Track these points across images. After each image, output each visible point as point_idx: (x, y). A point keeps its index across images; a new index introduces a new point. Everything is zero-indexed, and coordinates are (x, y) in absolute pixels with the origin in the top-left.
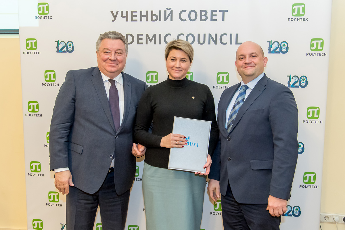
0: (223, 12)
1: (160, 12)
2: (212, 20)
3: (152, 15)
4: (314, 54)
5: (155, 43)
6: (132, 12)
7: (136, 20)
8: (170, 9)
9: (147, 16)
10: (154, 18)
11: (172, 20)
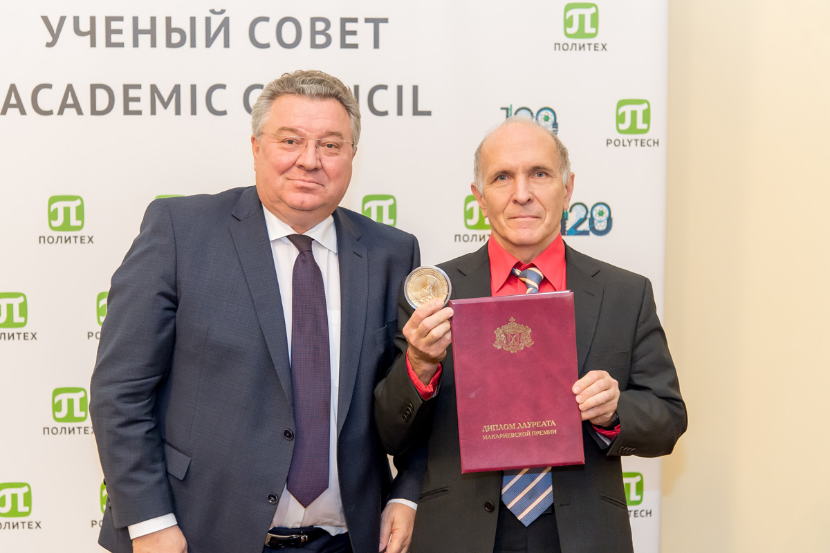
0: (376, 22)
1: (193, 20)
2: (344, 45)
3: (170, 30)
4: (626, 143)
5: (178, 112)
6: (109, 20)
7: (121, 45)
8: (223, 12)
9: (152, 32)
10: (176, 38)
11: (227, 45)
